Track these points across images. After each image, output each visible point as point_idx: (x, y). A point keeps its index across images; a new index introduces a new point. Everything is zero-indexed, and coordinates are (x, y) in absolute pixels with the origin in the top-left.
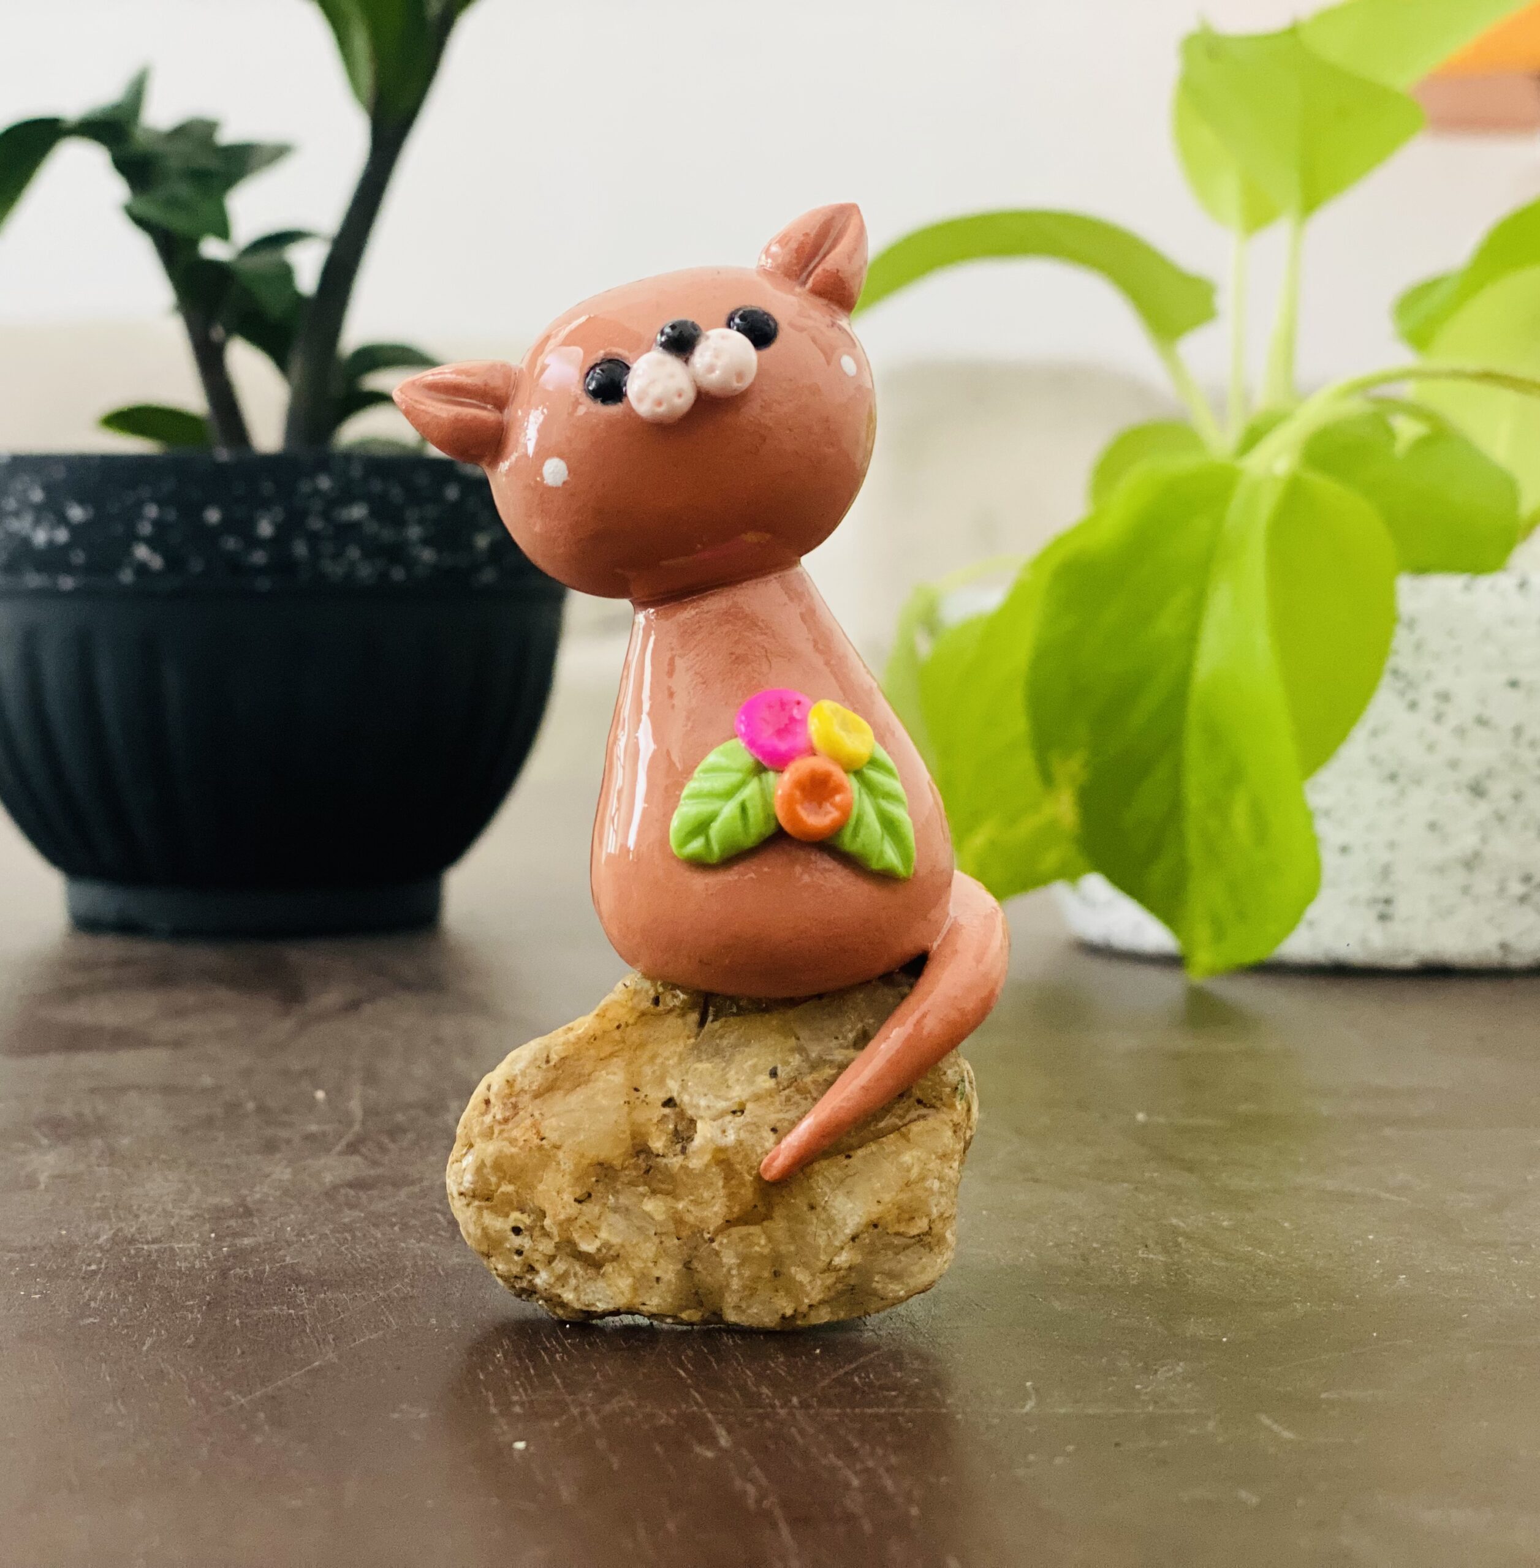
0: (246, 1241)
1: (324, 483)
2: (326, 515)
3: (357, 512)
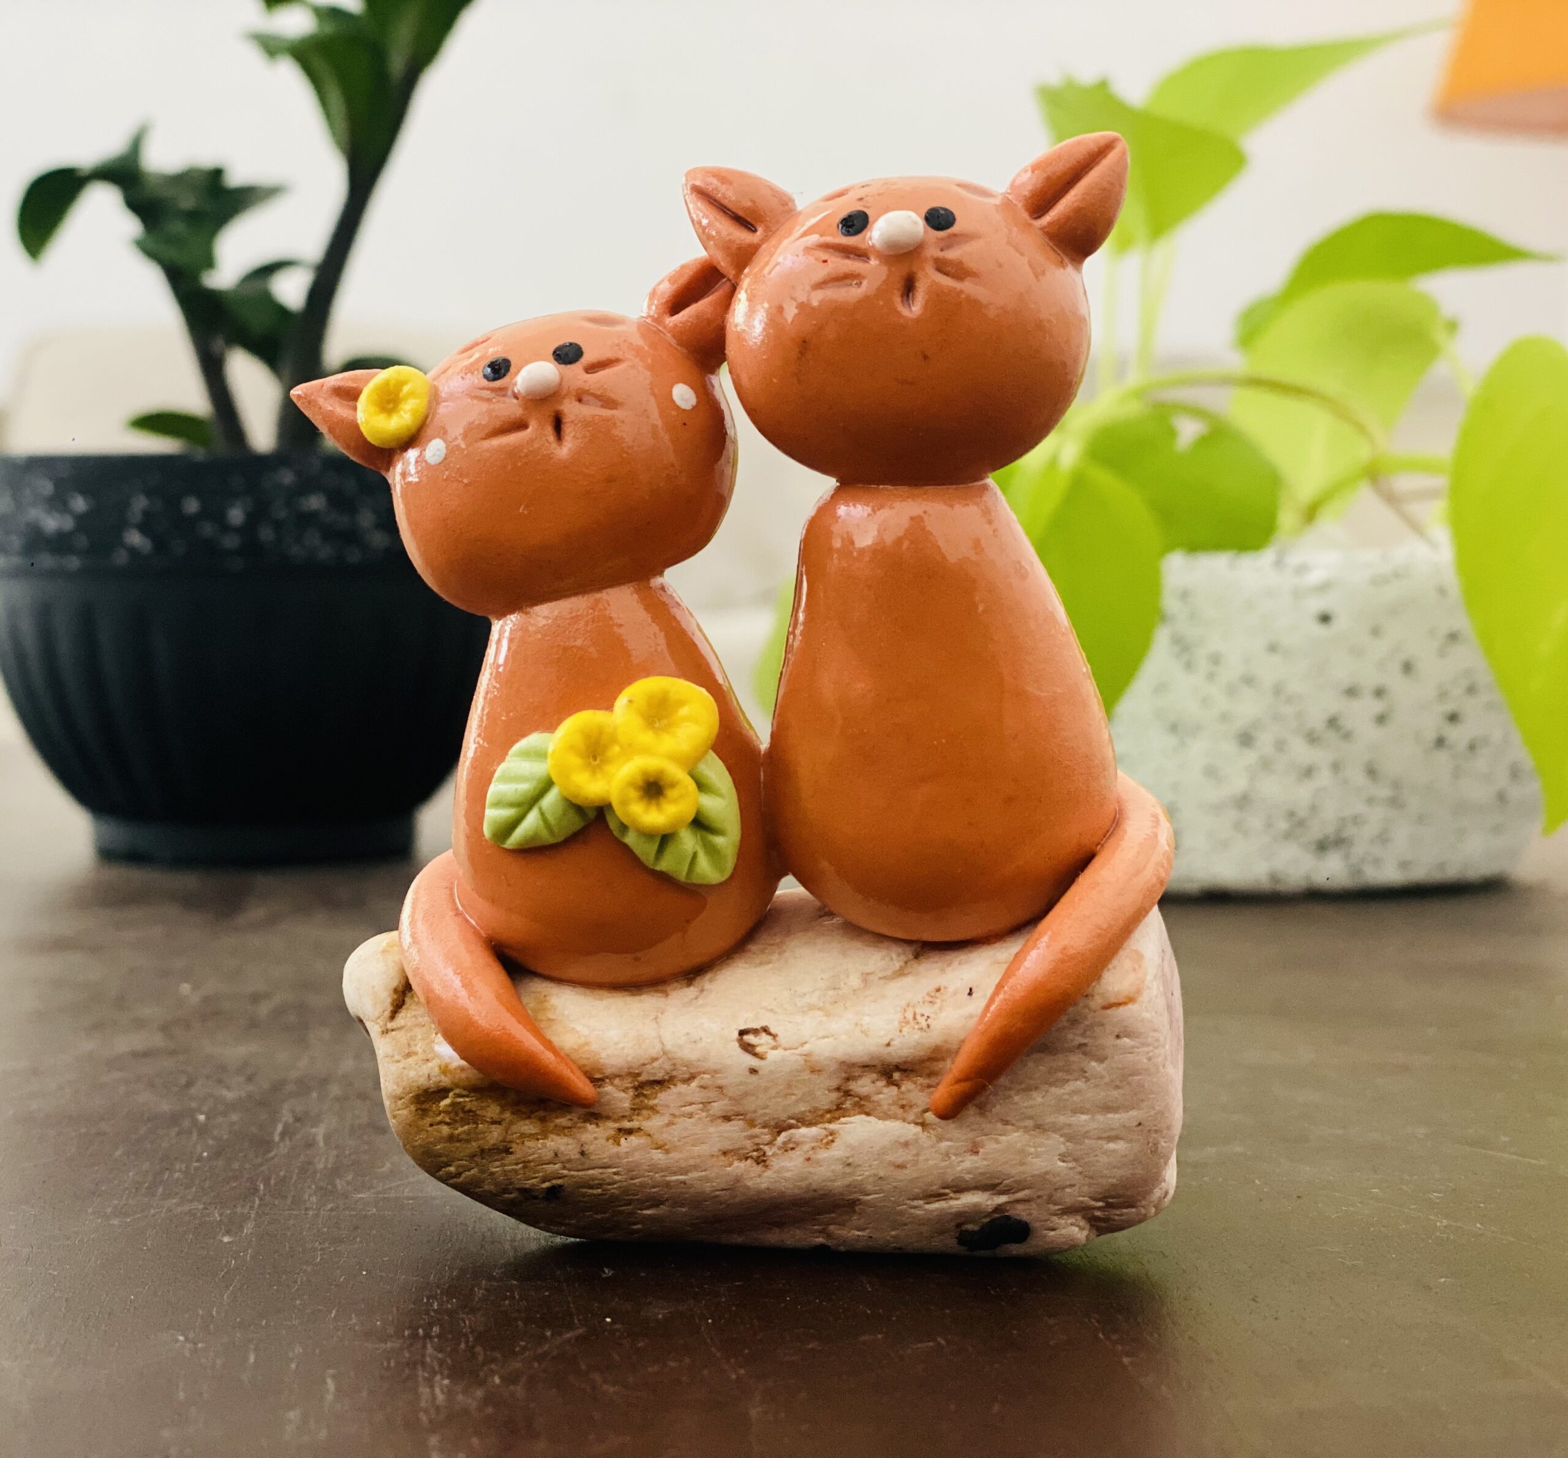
1: (287, 477)
2: (288, 504)
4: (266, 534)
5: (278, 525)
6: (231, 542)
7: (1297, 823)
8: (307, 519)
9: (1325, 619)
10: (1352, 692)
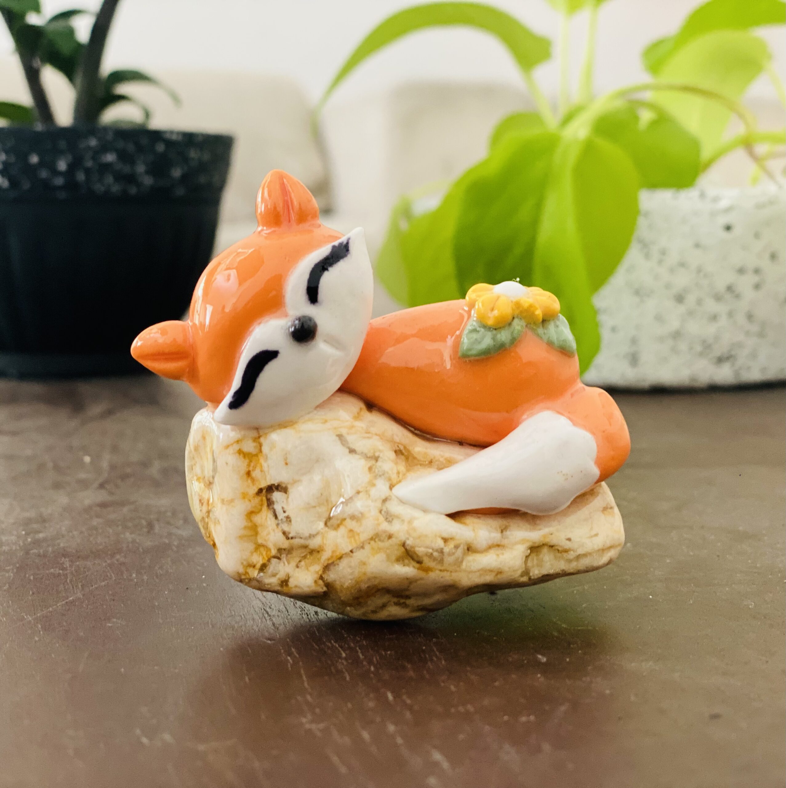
0: (41, 535)
1: (93, 142)
2: (94, 158)
3: (110, 158)
4: (81, 177)
5: (88, 171)
6: (59, 181)
7: (707, 346)
8: (105, 168)
9: (728, 228)
10: (741, 271)
